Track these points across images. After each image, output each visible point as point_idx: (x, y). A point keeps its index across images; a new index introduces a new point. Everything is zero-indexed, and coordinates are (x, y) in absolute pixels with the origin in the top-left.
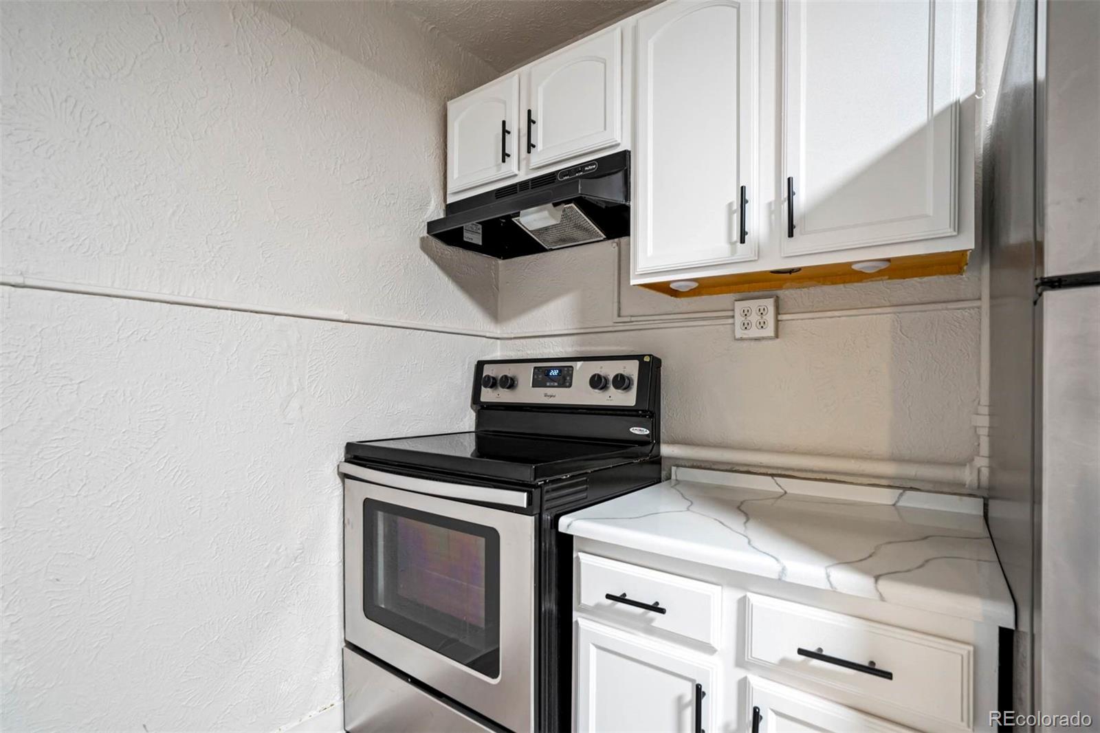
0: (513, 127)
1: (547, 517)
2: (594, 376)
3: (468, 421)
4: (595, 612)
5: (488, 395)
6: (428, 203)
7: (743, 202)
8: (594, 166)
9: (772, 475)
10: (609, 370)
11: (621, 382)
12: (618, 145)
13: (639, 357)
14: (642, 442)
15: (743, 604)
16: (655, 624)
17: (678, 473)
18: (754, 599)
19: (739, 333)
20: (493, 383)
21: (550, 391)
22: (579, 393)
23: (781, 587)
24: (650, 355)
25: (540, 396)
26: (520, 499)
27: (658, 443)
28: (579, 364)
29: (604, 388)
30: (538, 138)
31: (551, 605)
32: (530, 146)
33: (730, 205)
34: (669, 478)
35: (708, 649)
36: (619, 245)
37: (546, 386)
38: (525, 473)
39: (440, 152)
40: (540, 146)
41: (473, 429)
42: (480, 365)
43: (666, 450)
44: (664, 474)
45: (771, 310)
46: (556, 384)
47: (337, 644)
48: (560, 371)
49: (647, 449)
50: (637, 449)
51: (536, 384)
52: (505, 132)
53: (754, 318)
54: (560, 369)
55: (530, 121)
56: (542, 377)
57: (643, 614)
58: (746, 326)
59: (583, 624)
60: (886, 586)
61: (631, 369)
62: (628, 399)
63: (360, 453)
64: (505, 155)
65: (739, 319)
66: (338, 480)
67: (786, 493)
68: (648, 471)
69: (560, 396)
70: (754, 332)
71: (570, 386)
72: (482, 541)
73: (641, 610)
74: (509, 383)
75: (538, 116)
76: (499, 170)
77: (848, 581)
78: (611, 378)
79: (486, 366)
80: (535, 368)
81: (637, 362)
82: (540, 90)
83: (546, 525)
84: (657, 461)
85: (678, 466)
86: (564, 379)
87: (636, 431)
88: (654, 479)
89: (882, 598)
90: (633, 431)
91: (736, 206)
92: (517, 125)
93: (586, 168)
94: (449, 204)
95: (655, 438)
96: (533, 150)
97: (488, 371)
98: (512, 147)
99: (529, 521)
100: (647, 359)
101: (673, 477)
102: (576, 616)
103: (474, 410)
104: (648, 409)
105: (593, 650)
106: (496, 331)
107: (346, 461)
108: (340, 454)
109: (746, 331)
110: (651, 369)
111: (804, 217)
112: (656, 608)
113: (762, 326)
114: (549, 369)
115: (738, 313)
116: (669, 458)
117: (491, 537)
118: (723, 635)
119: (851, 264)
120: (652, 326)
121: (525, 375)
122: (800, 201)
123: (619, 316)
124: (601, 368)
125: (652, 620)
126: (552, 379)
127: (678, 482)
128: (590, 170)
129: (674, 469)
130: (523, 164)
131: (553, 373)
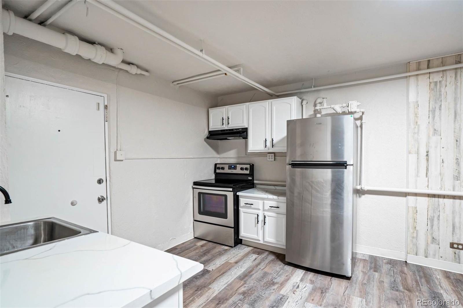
0: (224, 118)
1: (235, 193)
2: (241, 168)
3: (213, 177)
4: (243, 207)
5: (218, 171)
6: (205, 131)
7: (266, 141)
9: (274, 186)
10: (244, 166)
11: (246, 169)
12: (245, 126)
13: (250, 164)
14: (250, 180)
15: (264, 202)
16: (252, 207)
17: (258, 186)
18: (265, 201)
19: (268, 160)
20: (219, 168)
21: (232, 170)
22: (238, 171)
23: (268, 199)
24: (252, 164)
25: (230, 171)
26: (231, 189)
27: (254, 181)
28: (238, 165)
29: (243, 170)
30: (230, 122)
31: (236, 208)
32: (228, 123)
34: (256, 187)
35: (259, 209)
36: (246, 140)
37: (231, 169)
38: (232, 185)
39: (207, 119)
40: (230, 124)
41: (214, 178)
42: (216, 165)
43: (255, 182)
44: (255, 186)
45: (273, 156)
47: (192, 220)
49: (252, 182)
50: (249, 182)
52: (223, 119)
53: (271, 157)
54: (234, 166)
55: (228, 118)
56: (230, 168)
58: (269, 159)
59: (241, 210)
60: (279, 197)
61: (248, 166)
62: (248, 172)
63: (196, 184)
64: (223, 124)
65: (268, 157)
66: (192, 189)
67: (276, 189)
68: (251, 186)
69: (234, 171)
70: (271, 160)
71: (236, 169)
72: (224, 197)
73: (250, 205)
74: (223, 168)
75: (230, 118)
76: (221, 126)
77: (275, 197)
78: (244, 168)
79: (217, 165)
80: (229, 166)
81: (249, 165)
82: (230, 112)
83: (235, 194)
84: (253, 184)
85: (258, 185)
86: (235, 168)
87: (249, 178)
88: (253, 187)
89: (278, 199)
91: (265, 141)
92: (225, 118)
94: (210, 131)
95: (253, 179)
96: (229, 124)
97: (218, 166)
98: (224, 122)
99: (232, 193)
100: (251, 165)
101: (257, 187)
102: (240, 208)
103: (215, 174)
104: (252, 174)
105: (242, 213)
106: (218, 156)
107: (194, 185)
108: (192, 184)
110: (252, 167)
111: (275, 144)
112: (252, 204)
114: (232, 166)
115: (268, 156)
116: (255, 183)
117: (226, 196)
118: (261, 207)
120: (251, 157)
121: (226, 167)
122: (274, 142)
123: (246, 155)
125: (251, 207)
127: (257, 188)
129: (257, 185)
130: (227, 126)
131: (232, 167)
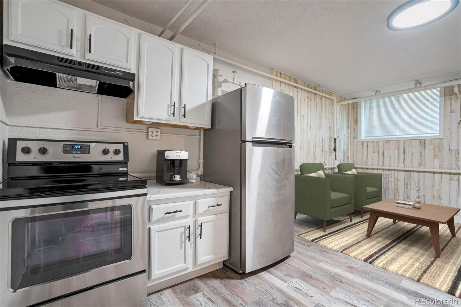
7: (173, 105)
8: (121, 73)
11: (117, 152)
12: (130, 70)
15: (195, 202)
18: (198, 201)
19: (150, 138)
20: (27, 150)
21: (76, 155)
22: (96, 156)
28: (94, 144)
33: (168, 104)
35: (188, 217)
37: (73, 153)
42: (11, 141)
45: (160, 132)
46: (79, 152)
48: (81, 147)
51: (65, 152)
53: (155, 134)
56: (69, 149)
57: (174, 214)
59: (153, 228)
61: (121, 147)
62: (120, 157)
69: (84, 158)
70: (154, 138)
71: (90, 153)
74: (43, 151)
77: (215, 191)
78: (111, 150)
80: (64, 145)
81: (122, 145)
87: (121, 169)
89: (219, 192)
90: (121, 170)
93: (117, 72)
100: (125, 144)
104: (126, 161)
105: (156, 233)
106: (7, 120)
109: (152, 137)
110: (127, 149)
112: (179, 211)
113: (157, 136)
114: (73, 145)
115: (150, 132)
118: (191, 212)
119: (188, 126)
120: (113, 131)
124: (106, 146)
126: (77, 150)
128: (119, 74)
131: (76, 147)
